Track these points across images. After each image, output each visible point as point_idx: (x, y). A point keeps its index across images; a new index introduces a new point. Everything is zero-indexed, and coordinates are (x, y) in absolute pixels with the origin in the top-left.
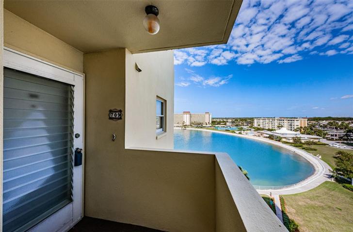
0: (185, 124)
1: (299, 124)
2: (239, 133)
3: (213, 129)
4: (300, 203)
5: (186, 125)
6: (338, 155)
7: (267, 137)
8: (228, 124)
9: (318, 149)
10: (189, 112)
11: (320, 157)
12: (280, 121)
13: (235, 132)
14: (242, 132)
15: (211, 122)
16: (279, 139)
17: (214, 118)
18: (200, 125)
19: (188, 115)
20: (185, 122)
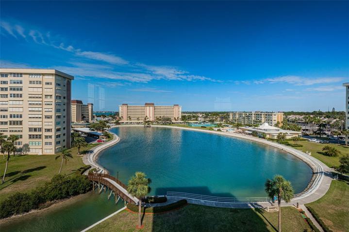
0: (147, 120)
1: (276, 119)
2: (218, 130)
3: (184, 126)
4: (329, 211)
5: (149, 121)
6: (324, 151)
7: (249, 134)
8: (200, 119)
9: (304, 146)
10: (153, 104)
11: (310, 154)
12: (258, 116)
13: (213, 129)
14: (221, 128)
15: (180, 117)
16: (263, 136)
17: (184, 113)
18: (167, 121)
19: (151, 108)
20: (148, 117)
